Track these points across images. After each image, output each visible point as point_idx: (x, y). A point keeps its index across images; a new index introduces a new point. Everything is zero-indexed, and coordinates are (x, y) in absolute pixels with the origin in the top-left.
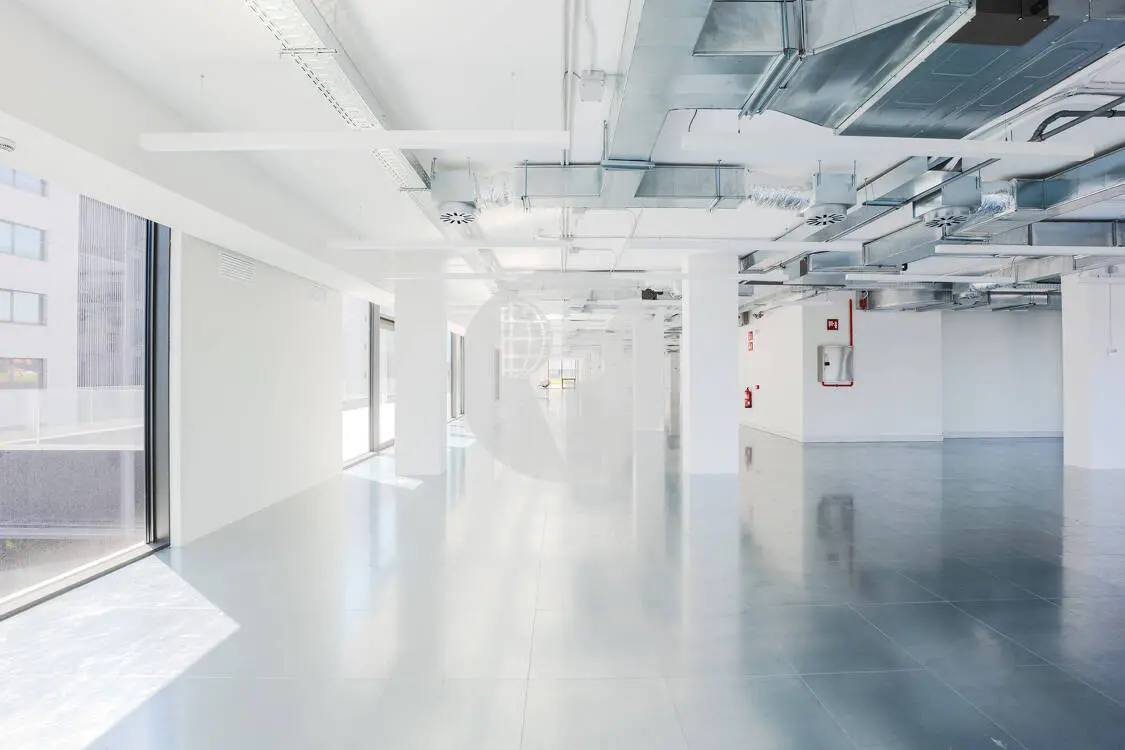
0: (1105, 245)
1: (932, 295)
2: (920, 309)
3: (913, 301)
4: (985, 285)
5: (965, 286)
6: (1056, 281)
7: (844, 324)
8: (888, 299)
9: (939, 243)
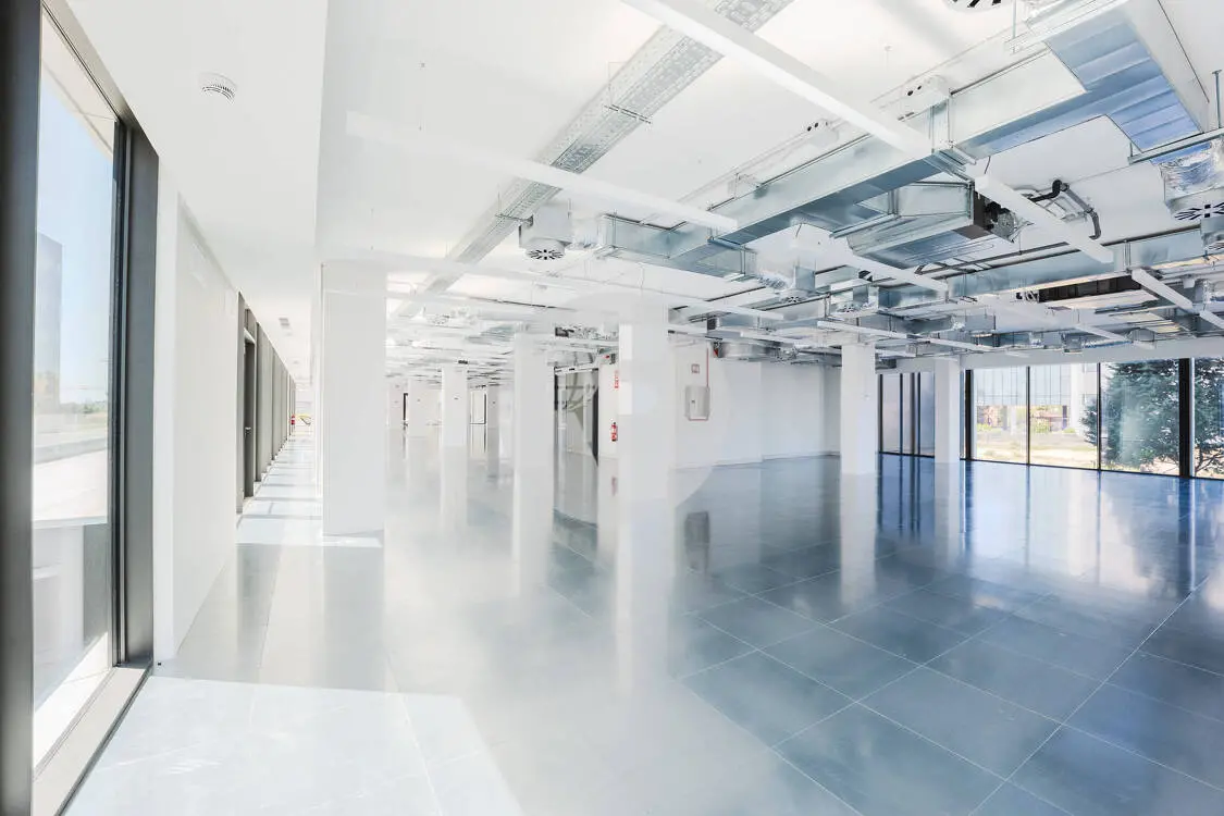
0: (886, 330)
1: (762, 350)
2: (751, 360)
3: (749, 354)
4: (802, 346)
5: (791, 345)
6: (840, 348)
7: (702, 369)
8: (734, 350)
9: (822, 319)
